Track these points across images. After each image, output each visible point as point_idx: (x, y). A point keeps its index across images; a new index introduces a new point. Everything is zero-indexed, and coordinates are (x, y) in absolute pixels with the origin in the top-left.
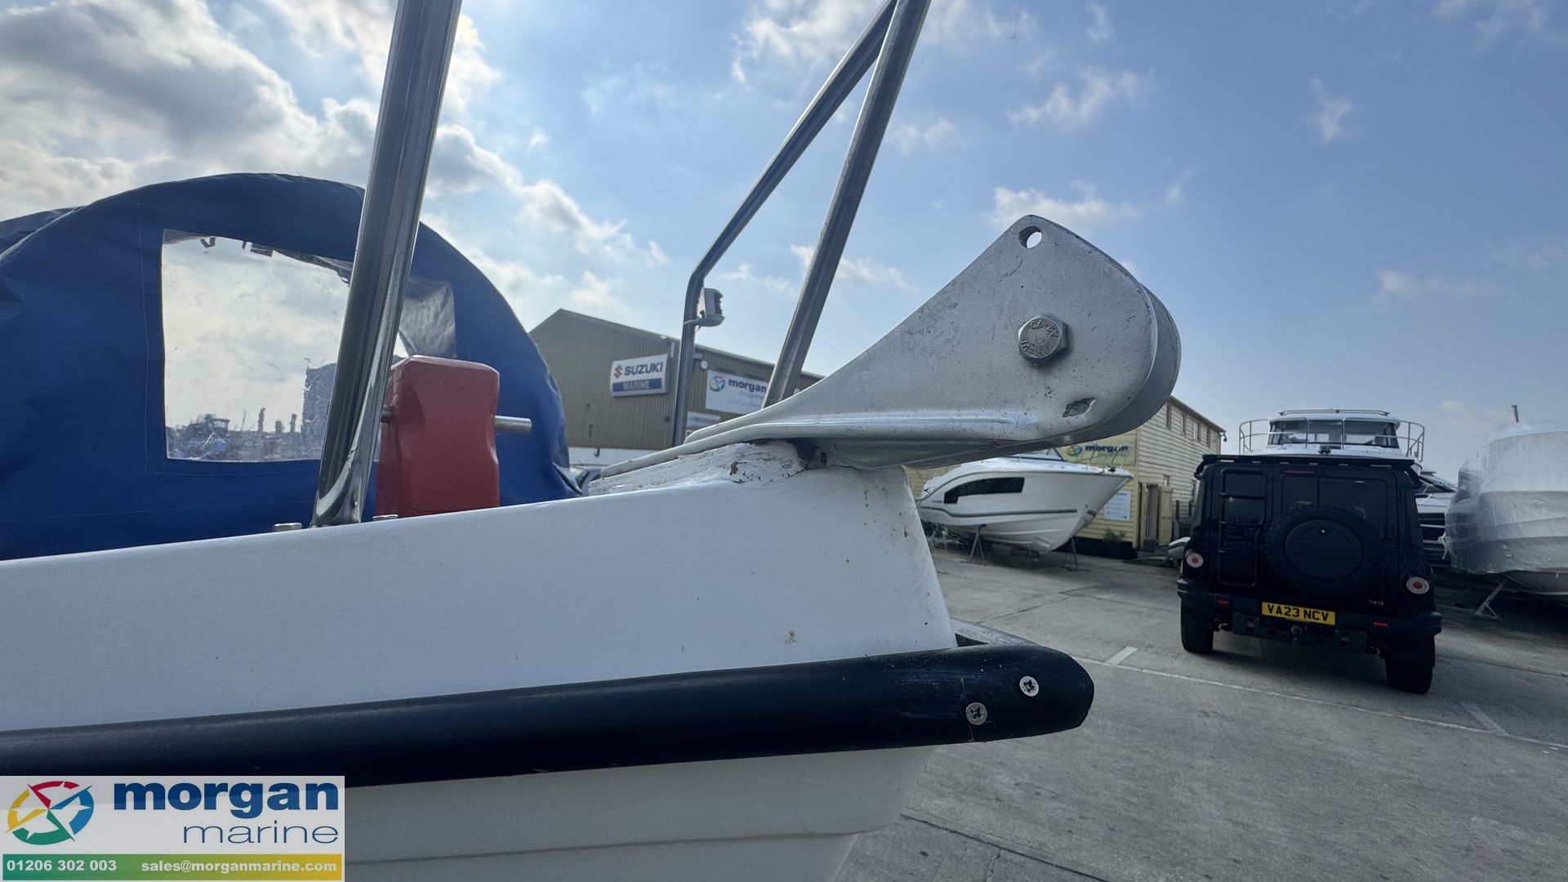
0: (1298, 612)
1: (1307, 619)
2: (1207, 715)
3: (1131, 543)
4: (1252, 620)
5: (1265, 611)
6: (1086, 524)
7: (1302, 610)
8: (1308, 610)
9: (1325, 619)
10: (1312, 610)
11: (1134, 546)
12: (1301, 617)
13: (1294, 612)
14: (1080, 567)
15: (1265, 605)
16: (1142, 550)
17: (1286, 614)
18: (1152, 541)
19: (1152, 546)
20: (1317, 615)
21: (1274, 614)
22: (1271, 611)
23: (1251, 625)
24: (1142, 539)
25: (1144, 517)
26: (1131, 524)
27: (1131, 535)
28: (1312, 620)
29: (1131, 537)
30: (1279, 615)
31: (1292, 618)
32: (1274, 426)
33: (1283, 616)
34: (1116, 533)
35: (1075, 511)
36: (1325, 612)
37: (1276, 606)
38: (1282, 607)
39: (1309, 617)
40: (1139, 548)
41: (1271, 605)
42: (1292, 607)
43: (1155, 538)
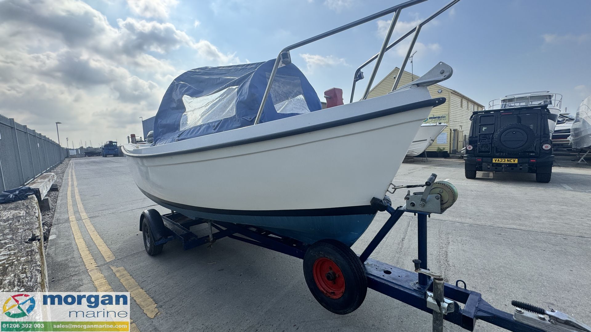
0: (505, 161)
1: (508, 162)
2: (472, 191)
3: (447, 151)
4: (489, 165)
5: (494, 161)
6: (430, 145)
7: (506, 159)
8: (508, 159)
9: (514, 161)
10: (510, 159)
11: (448, 152)
12: (506, 162)
13: (503, 161)
14: (428, 161)
15: (494, 160)
16: (451, 154)
17: (501, 161)
18: (455, 150)
19: (455, 152)
20: (511, 161)
21: (497, 162)
22: (496, 161)
23: (489, 167)
24: (452, 149)
25: (452, 142)
26: (447, 145)
27: (447, 148)
28: (510, 162)
29: (447, 149)
30: (498, 162)
31: (503, 162)
32: (503, 101)
33: (500, 162)
34: (441, 148)
35: (426, 140)
36: (514, 159)
37: (497, 159)
38: (500, 159)
39: (509, 161)
40: (450, 153)
41: (496, 159)
42: (503, 159)
43: (456, 149)
